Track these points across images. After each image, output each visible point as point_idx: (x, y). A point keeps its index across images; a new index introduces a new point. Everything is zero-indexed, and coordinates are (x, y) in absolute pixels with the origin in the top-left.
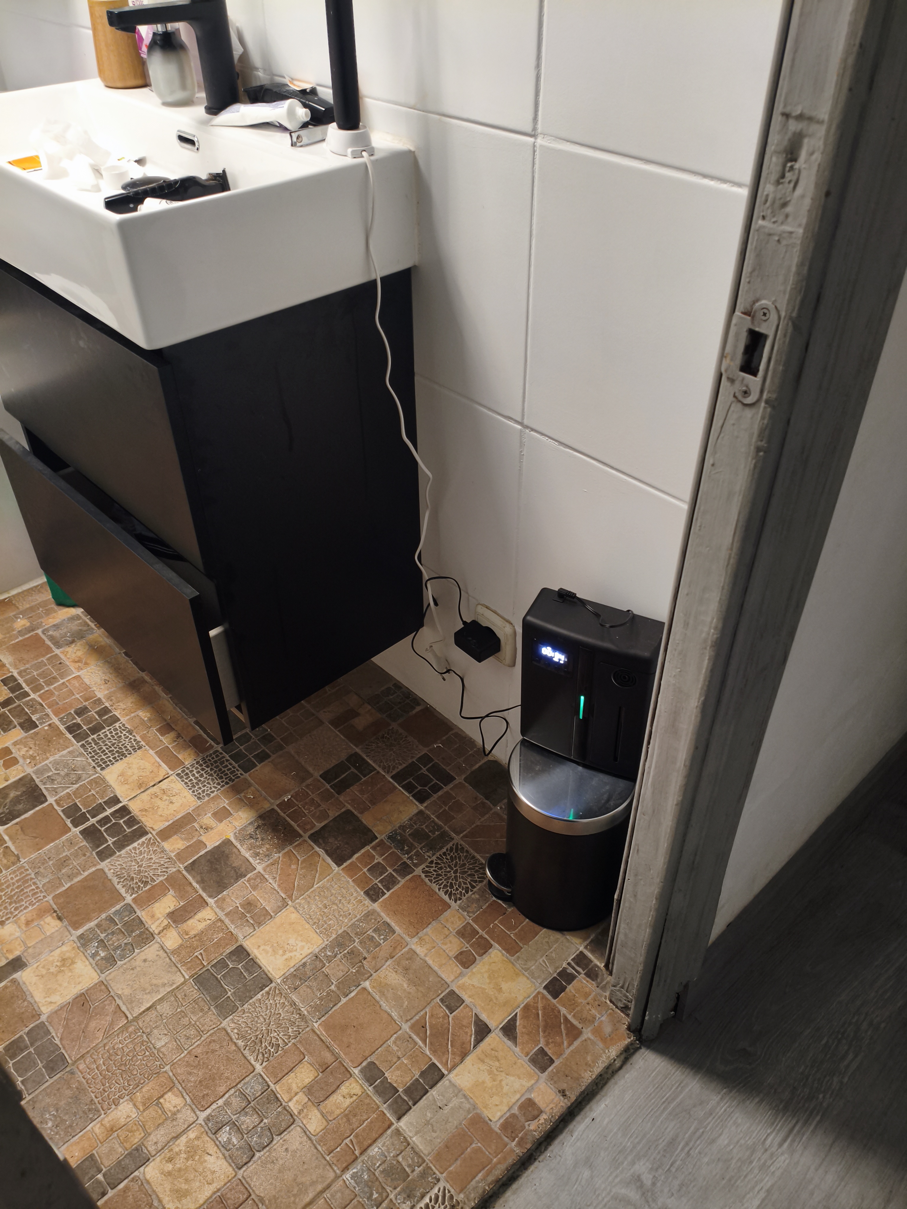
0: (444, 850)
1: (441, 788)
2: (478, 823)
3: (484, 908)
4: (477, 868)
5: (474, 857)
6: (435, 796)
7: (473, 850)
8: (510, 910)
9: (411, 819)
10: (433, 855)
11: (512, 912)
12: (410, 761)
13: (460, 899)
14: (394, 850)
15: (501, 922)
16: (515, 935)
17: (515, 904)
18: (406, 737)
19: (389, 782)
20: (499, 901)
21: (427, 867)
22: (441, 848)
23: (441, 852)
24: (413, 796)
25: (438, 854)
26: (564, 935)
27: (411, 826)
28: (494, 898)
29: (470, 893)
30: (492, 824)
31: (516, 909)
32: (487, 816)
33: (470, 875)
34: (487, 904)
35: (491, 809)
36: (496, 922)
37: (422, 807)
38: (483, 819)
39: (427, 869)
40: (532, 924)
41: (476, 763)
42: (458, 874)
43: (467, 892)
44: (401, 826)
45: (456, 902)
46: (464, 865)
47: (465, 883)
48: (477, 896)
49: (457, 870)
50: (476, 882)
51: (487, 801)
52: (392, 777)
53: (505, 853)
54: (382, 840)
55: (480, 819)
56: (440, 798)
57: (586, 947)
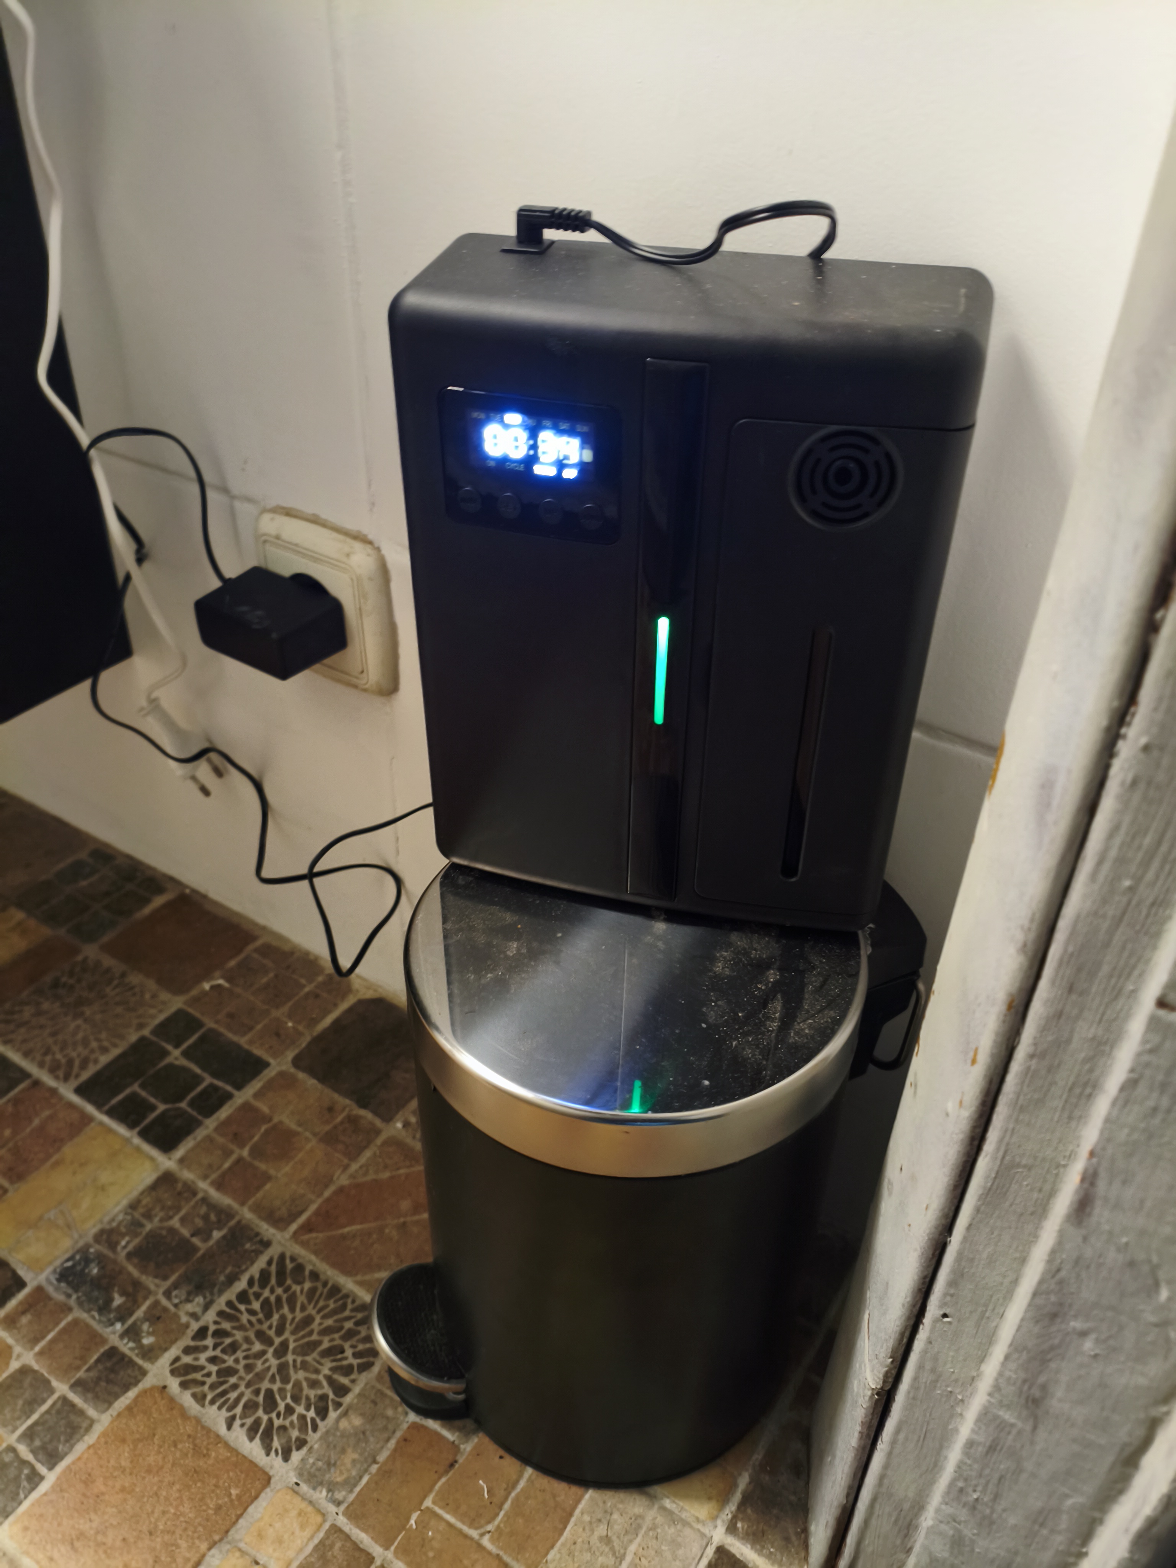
0: (241, 1285)
1: (227, 1097)
2: (343, 1180)
3: (382, 1457)
4: (349, 1325)
5: (335, 1290)
6: (211, 1124)
7: (334, 1265)
8: (467, 1447)
9: (133, 1206)
10: (206, 1307)
11: (477, 1453)
12: (133, 1037)
13: (301, 1443)
14: (78, 1313)
15: (444, 1501)
16: (498, 1535)
17: (480, 1425)
18: (123, 975)
19: (71, 1106)
20: (433, 1425)
21: (187, 1351)
22: (232, 1279)
23: (231, 1294)
24: (144, 1134)
25: (221, 1303)
26: (653, 1498)
27: (134, 1226)
28: (412, 1417)
29: (333, 1415)
30: (386, 1175)
31: (486, 1440)
32: (367, 1154)
33: (328, 1353)
34: (392, 1444)
35: (378, 1132)
36: (428, 1503)
37: (167, 1162)
38: (354, 1167)
39: (187, 1359)
40: (545, 1482)
41: (326, 1013)
42: (290, 1358)
43: (323, 1413)
44: (102, 1232)
45: (286, 1457)
46: (308, 1321)
47: (314, 1384)
48: (357, 1421)
49: (284, 1345)
50: (347, 1371)
51: (363, 1112)
52: (79, 1091)
53: (430, 1260)
54: (39, 1289)
55: (346, 1167)
56: (222, 1127)
57: (731, 1529)
